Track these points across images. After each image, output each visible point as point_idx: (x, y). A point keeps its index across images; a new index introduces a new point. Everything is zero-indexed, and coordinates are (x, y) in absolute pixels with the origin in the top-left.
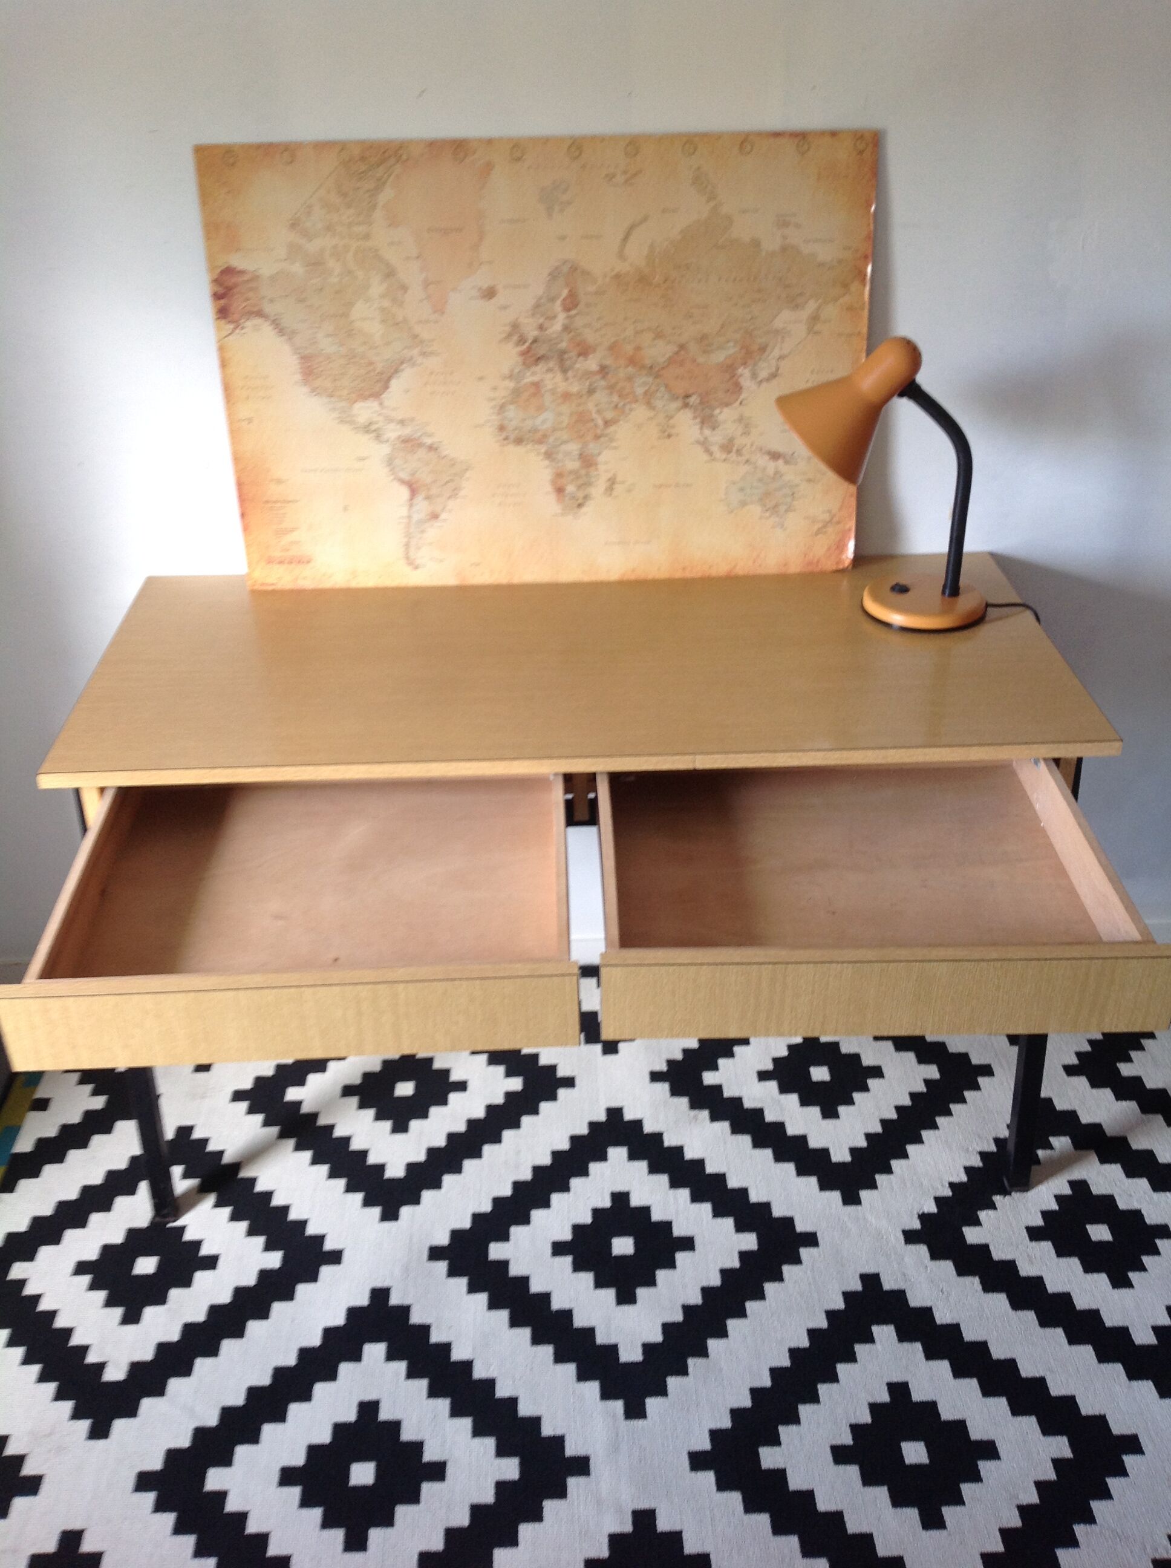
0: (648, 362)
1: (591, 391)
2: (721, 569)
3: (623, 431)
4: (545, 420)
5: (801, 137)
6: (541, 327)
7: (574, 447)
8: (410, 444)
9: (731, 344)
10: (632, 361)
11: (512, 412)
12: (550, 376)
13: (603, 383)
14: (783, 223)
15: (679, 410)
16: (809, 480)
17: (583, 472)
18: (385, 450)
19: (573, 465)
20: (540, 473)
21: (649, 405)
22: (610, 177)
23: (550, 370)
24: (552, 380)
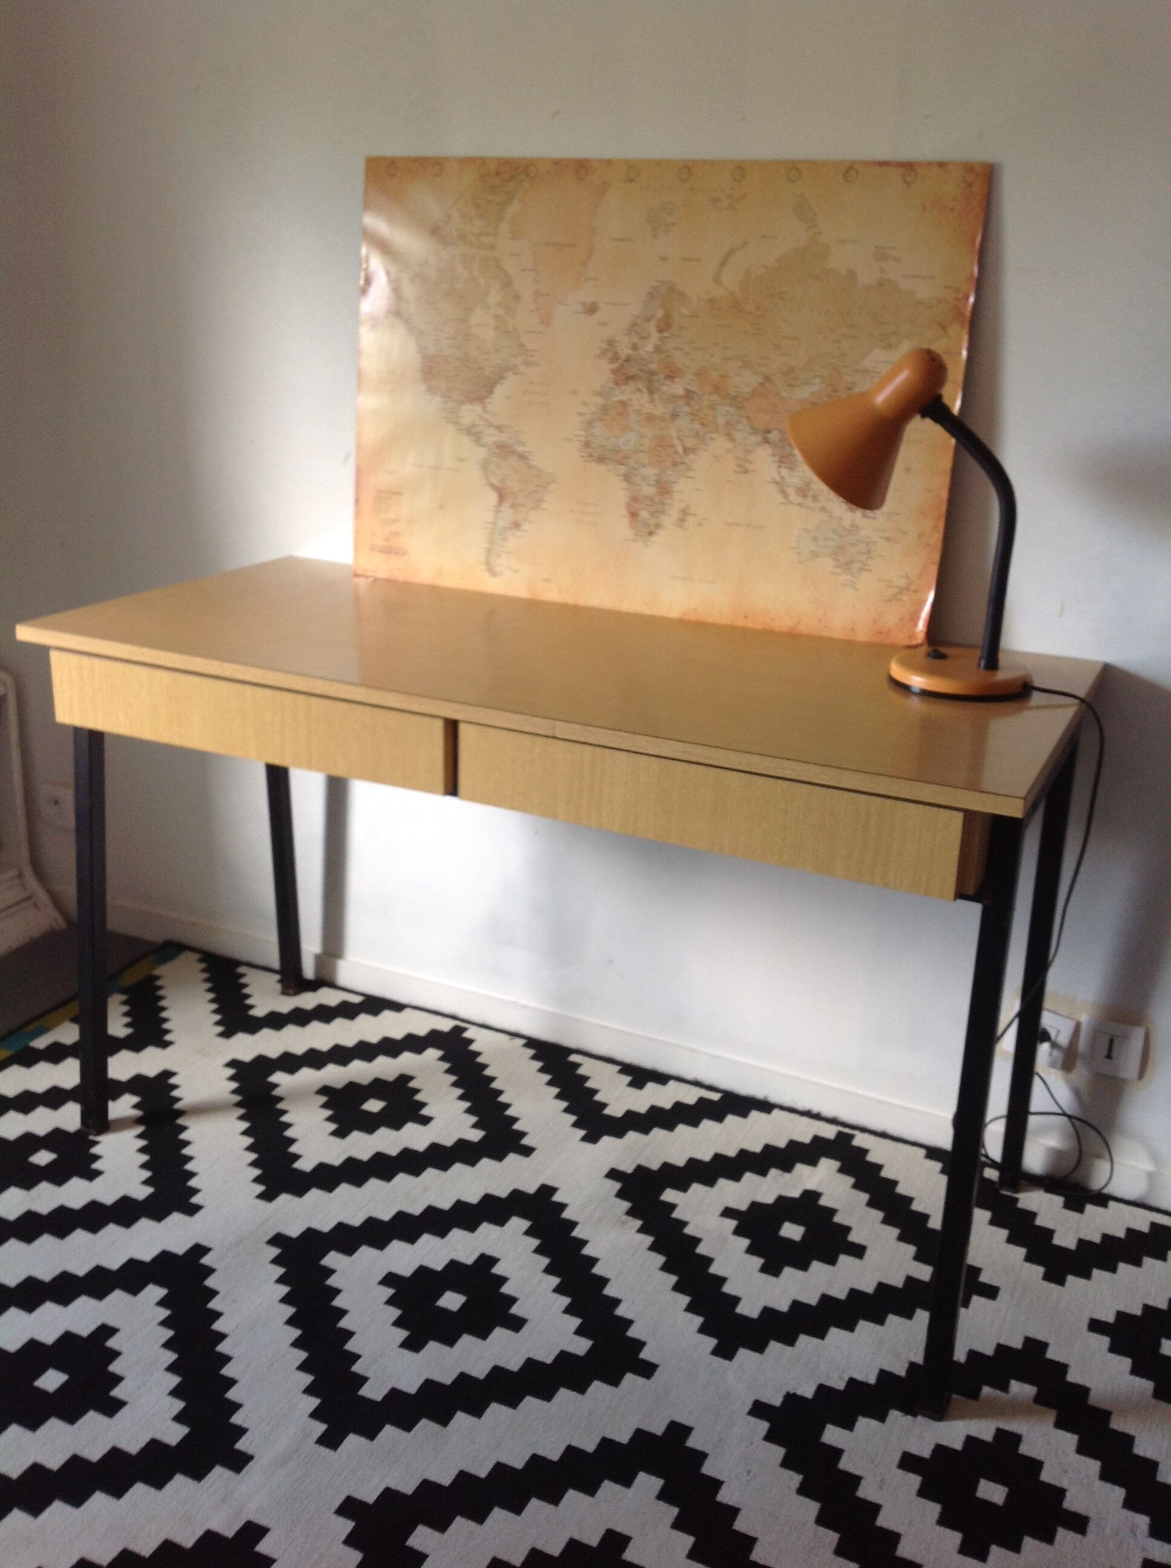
0: (732, 392)
1: (674, 416)
2: (784, 623)
3: (701, 462)
4: (628, 441)
5: (909, 167)
6: (635, 347)
7: (651, 472)
8: (504, 450)
9: (817, 381)
10: (717, 389)
11: (598, 429)
12: (638, 395)
13: (687, 409)
14: (881, 255)
15: (758, 444)
16: (887, 539)
17: (657, 499)
18: (482, 453)
19: (649, 490)
20: (618, 494)
21: (729, 436)
22: (715, 201)
23: (639, 390)
24: (638, 399)
